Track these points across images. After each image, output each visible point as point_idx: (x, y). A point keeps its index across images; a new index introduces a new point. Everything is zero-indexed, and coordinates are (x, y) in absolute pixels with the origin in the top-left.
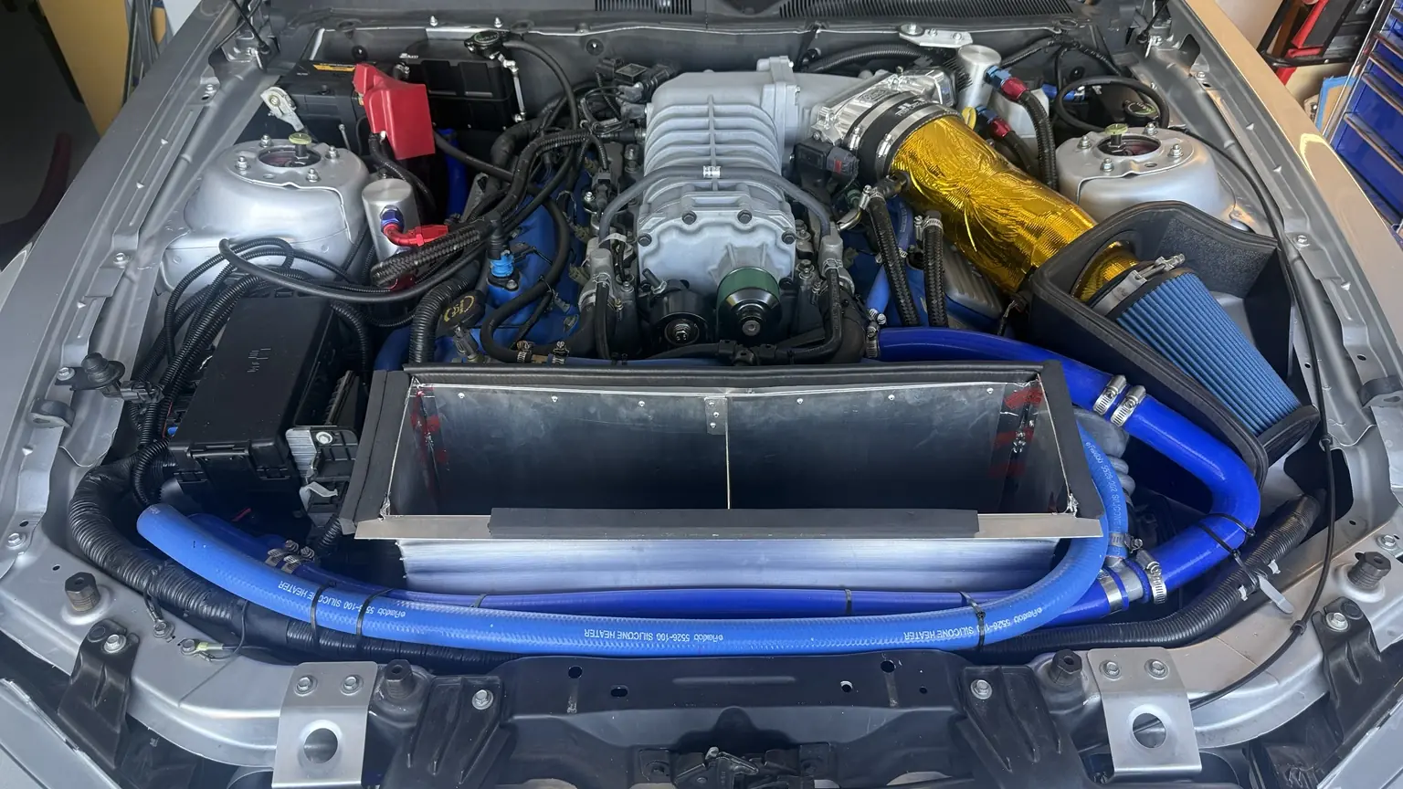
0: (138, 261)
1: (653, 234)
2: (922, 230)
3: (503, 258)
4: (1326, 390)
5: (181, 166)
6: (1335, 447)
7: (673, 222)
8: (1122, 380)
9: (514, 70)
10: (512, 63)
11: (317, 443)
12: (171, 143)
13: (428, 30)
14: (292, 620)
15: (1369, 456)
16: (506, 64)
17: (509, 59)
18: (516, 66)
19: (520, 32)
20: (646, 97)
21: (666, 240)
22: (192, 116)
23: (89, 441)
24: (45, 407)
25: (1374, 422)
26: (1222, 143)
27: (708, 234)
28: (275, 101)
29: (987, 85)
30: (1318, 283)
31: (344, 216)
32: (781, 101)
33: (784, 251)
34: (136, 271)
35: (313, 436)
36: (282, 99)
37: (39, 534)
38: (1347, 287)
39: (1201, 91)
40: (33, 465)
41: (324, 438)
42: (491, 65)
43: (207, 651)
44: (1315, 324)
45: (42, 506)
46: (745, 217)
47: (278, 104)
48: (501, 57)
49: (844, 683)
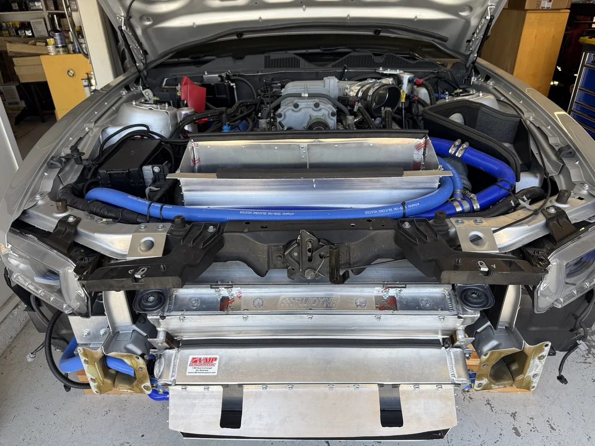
0: (93, 131)
1: (282, 113)
2: (384, 112)
3: (227, 125)
4: (545, 160)
5: (111, 111)
6: (550, 175)
7: (290, 107)
8: (459, 140)
9: (234, 87)
10: (234, 84)
11: (153, 172)
12: (108, 104)
13: (204, 76)
14: (140, 214)
15: (564, 177)
16: (232, 84)
17: (232, 82)
18: (235, 85)
19: (237, 74)
20: (283, 87)
21: (287, 114)
22: (116, 99)
23: (68, 178)
24: (54, 159)
25: (563, 162)
26: (500, 99)
27: (303, 111)
28: (147, 94)
29: (410, 84)
30: (539, 128)
31: (169, 121)
32: (332, 84)
33: (332, 119)
34: (92, 134)
35: (153, 168)
36: (150, 93)
37: (47, 197)
38: (549, 127)
39: (491, 87)
40: (48, 178)
41: (157, 169)
42: (226, 84)
43: (107, 221)
44: (540, 142)
45: (49, 190)
46: (317, 105)
47: (148, 95)
48: (230, 82)
49: (352, 224)
